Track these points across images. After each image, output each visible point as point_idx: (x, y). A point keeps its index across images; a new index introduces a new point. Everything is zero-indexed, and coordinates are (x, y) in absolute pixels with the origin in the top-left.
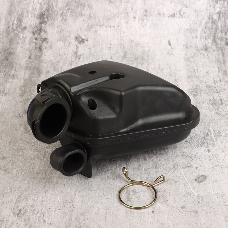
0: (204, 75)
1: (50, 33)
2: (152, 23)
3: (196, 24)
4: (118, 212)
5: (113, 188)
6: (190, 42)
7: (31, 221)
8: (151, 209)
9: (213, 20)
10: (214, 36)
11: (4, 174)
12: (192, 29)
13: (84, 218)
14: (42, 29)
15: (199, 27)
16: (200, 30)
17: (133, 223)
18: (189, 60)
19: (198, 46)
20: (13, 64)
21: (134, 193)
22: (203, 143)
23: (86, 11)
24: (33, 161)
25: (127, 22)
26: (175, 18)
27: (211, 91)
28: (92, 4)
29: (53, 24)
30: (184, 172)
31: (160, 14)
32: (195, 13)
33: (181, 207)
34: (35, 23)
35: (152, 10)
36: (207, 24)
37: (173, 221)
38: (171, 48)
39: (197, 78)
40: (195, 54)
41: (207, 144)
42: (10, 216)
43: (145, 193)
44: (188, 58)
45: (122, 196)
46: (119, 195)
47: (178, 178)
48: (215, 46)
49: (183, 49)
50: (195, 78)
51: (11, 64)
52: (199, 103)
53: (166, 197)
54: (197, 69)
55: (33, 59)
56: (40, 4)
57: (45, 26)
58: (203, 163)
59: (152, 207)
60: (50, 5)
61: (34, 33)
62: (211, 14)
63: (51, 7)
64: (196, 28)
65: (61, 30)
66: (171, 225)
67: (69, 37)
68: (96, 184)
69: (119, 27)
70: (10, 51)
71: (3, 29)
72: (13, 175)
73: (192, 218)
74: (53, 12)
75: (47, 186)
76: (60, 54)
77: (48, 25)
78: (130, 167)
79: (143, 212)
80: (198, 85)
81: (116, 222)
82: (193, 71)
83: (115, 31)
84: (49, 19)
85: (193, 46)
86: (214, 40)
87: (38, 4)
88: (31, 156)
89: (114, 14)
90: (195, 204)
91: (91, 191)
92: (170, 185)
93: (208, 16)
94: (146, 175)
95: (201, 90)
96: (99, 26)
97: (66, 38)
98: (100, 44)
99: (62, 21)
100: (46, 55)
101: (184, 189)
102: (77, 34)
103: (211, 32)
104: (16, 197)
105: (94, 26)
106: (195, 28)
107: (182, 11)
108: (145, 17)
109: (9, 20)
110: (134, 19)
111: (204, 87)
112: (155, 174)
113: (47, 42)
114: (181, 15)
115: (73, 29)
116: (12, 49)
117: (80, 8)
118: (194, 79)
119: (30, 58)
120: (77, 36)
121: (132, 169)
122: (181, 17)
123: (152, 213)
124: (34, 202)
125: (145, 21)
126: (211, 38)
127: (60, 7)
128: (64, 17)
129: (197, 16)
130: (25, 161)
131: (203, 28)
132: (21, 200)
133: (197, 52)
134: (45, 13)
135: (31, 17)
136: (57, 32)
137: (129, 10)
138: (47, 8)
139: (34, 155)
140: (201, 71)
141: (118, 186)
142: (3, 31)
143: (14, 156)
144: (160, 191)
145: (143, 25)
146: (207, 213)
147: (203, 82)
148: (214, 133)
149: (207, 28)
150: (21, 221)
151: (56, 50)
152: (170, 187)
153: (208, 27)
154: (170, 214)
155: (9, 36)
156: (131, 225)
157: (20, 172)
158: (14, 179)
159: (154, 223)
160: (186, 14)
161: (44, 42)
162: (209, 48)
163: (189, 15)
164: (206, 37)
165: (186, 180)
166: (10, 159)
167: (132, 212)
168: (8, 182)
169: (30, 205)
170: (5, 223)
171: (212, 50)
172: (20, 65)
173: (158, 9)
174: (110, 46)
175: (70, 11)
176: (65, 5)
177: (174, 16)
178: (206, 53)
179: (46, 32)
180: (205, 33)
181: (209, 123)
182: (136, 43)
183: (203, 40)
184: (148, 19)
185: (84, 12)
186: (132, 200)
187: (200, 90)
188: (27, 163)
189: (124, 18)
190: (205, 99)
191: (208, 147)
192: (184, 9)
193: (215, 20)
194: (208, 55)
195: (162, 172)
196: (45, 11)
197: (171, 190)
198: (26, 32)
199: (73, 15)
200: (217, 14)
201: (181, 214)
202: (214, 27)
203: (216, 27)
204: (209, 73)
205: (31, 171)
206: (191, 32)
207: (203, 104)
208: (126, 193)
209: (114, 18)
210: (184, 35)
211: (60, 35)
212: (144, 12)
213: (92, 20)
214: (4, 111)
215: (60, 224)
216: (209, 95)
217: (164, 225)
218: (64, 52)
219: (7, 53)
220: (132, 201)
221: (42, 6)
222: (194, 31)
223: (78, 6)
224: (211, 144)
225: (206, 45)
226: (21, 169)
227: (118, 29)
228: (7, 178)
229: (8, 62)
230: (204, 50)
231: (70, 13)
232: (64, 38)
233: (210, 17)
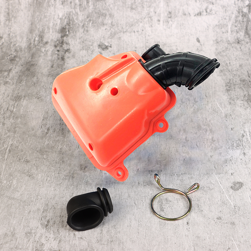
0: (237, 69)
1: (72, 44)
2: (178, 24)
3: (225, 19)
4: (151, 224)
5: (145, 197)
6: (221, 37)
7: (61, 234)
8: (185, 220)
9: (244, 13)
10: (247, 29)
11: (28, 180)
12: (221, 24)
13: (115, 231)
14: (64, 41)
15: (228, 22)
16: (230, 25)
17: (168, 237)
18: (221, 54)
19: (230, 40)
20: (35, 73)
21: (167, 202)
22: (238, 146)
23: (108, 20)
24: (58, 165)
25: (152, 26)
26: (202, 16)
27: (245, 85)
28: (113, 13)
29: (75, 36)
30: (219, 178)
31: (185, 15)
32: (223, 9)
33: (217, 218)
34: (56, 37)
35: (177, 11)
36: (237, 18)
37: (209, 234)
38: (200, 44)
39: (230, 71)
40: (227, 48)
41: (243, 146)
42: (37, 227)
43: (179, 201)
44: (219, 52)
45: (154, 205)
46: (151, 204)
47: (213, 186)
48: (248, 38)
49: (213, 44)
50: (228, 71)
51: (33, 74)
52: (233, 99)
53: (201, 207)
54: (230, 63)
55: (56, 68)
56: (61, 19)
57: (67, 38)
58: (238, 169)
59: (186, 218)
60: (71, 18)
61: (55, 46)
62: (241, 8)
63: (71, 20)
64: (226, 23)
65: (83, 40)
66: (207, 238)
67: (92, 45)
68: (126, 191)
69: (144, 31)
70: (32, 63)
71: (25, 46)
72: (38, 181)
73: (229, 230)
74: (75, 25)
75: (75, 193)
76: (83, 61)
77: (70, 38)
78: (162, 172)
79: (177, 224)
80: (232, 79)
81: (149, 235)
82: (226, 65)
83: (139, 35)
84: (70, 32)
85: (224, 41)
86: (247, 32)
87: (58, 20)
88: (55, 159)
89: (136, 19)
90: (231, 214)
91: (122, 199)
92: (204, 193)
93: (238, 9)
94: (179, 181)
95: (235, 85)
96: (122, 33)
97: (89, 47)
98: (125, 48)
99: (83, 32)
100: (69, 63)
101: (219, 197)
102: (100, 42)
103: (243, 25)
104: (42, 206)
105: (117, 34)
106: (224, 23)
107: (208, 8)
108: (169, 19)
109: (30, 37)
110: (158, 22)
111: (238, 81)
112: (188, 181)
113: (70, 52)
114: (208, 12)
115: (96, 39)
116: (34, 61)
117: (101, 18)
118: (226, 73)
119: (52, 67)
120: (100, 44)
121: (163, 174)
122: (209, 15)
123: (187, 224)
124: (63, 212)
125: (170, 22)
126: (244, 31)
127: (80, 19)
128: (86, 28)
129: (225, 11)
130: (49, 165)
131: (234, 23)
132: (49, 210)
133: (228, 45)
134: (66, 27)
135: (53, 32)
136: (80, 43)
137: (152, 14)
138: (68, 22)
139: (59, 158)
140: (234, 65)
141: (149, 194)
142: (25, 48)
143: (37, 159)
144: (194, 200)
145: (168, 27)
146: (244, 224)
147: (236, 76)
148: (250, 134)
149: (238, 22)
150: (50, 234)
151: (79, 58)
152: (205, 195)
153: (238, 20)
154: (205, 226)
155: (31, 51)
156: (165, 239)
157: (46, 178)
158: (39, 185)
159: (189, 236)
160: (213, 11)
161: (67, 53)
162: (242, 40)
163: (217, 11)
164: (237, 31)
165: (221, 188)
166: (34, 163)
167: (166, 224)
168: (34, 189)
169: (58, 215)
170: (34, 235)
171: (245, 42)
172: (42, 73)
173: (183, 9)
174: (135, 49)
175: (91, 22)
176: (86, 17)
177: (201, 14)
178: (238, 46)
179: (68, 43)
180: (236, 26)
181: (244, 123)
182: (163, 44)
183: (235, 34)
184: (173, 20)
185: (106, 22)
186: (165, 209)
187: (233, 84)
188: (52, 168)
189: (148, 22)
190: (240, 94)
191: (244, 150)
192: (211, 6)
193: (245, 13)
194: (240, 48)
195: (195, 178)
196: (66, 25)
197: (206, 199)
198: (47, 46)
199: (94, 26)
200: (247, 7)
201: (217, 226)
202: (245, 20)
203: (247, 20)
204: (242, 66)
205: (57, 176)
206: (220, 28)
207: (238, 101)
208: (159, 202)
209: (138, 23)
210: (213, 31)
211: (83, 45)
212: (168, 15)
213: (115, 28)
214: (25, 113)
215: (91, 238)
216: (243, 90)
217: (200, 238)
218: (87, 59)
219: (29, 65)
220: (165, 211)
221: (63, 21)
222: (223, 26)
223: (99, 17)
224: (247, 146)
225: (238, 38)
226: (46, 174)
227: (142, 33)
228: (32, 184)
229: (29, 72)
230: (236, 43)
231: (91, 24)
232: (86, 47)
233: (240, 11)
